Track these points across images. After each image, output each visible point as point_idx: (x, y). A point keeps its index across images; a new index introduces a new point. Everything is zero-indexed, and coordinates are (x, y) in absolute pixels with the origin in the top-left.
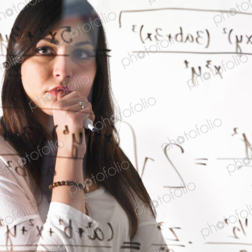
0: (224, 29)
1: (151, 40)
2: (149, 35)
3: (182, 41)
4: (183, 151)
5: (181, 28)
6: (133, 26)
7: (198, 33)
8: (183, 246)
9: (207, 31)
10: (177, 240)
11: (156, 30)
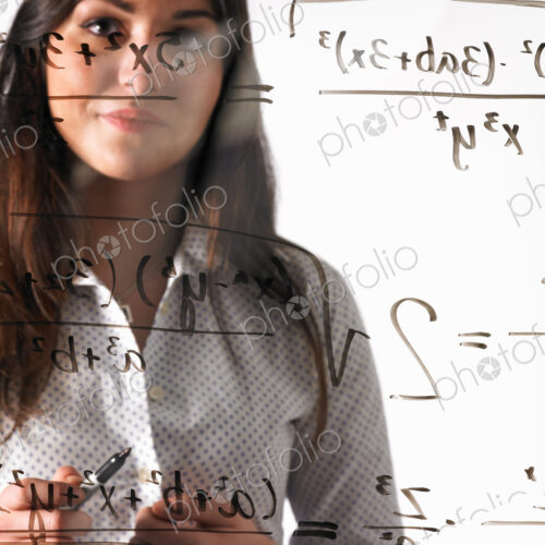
0: (526, 43)
1: (361, 66)
2: (358, 54)
3: (431, 69)
4: (433, 317)
5: (429, 40)
6: (322, 33)
7: (467, 50)
8: (434, 530)
9: (487, 45)
10: (421, 517)
11: (374, 43)
